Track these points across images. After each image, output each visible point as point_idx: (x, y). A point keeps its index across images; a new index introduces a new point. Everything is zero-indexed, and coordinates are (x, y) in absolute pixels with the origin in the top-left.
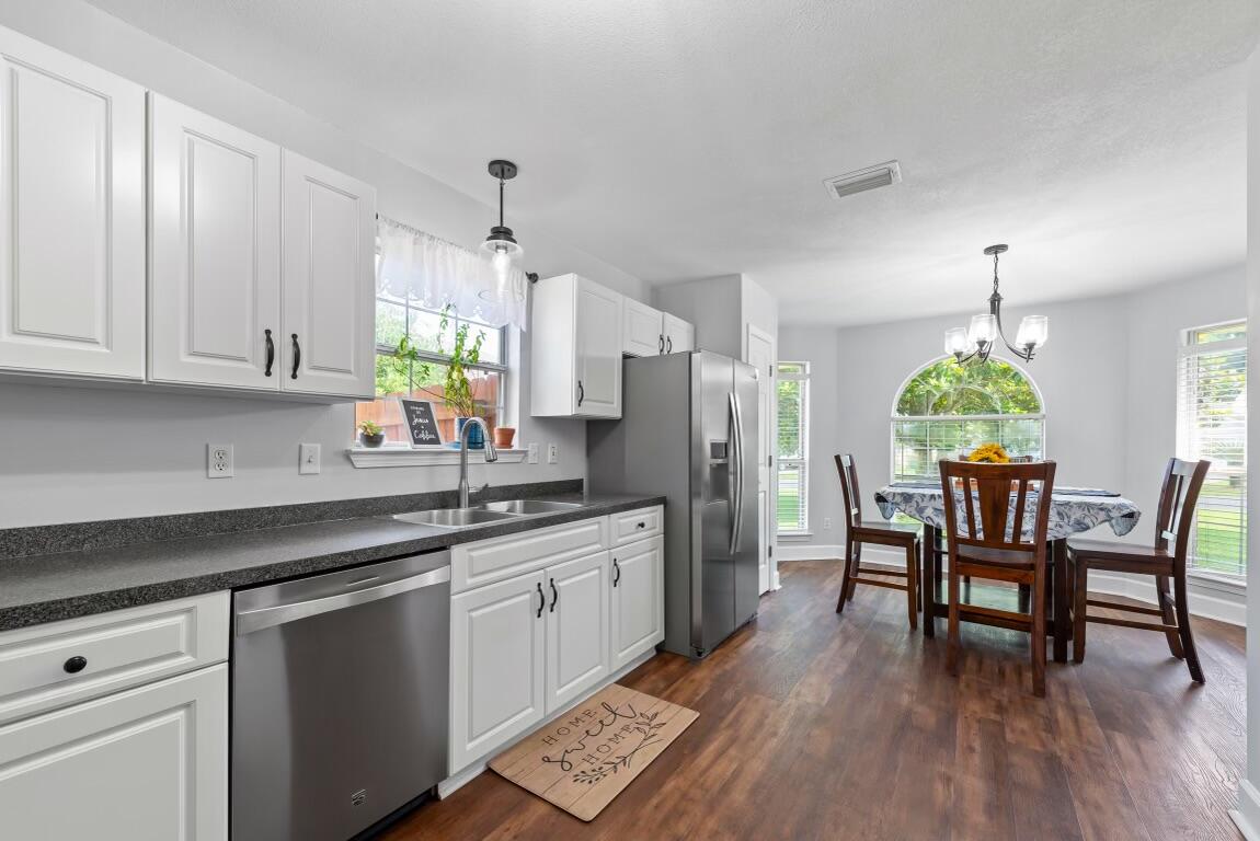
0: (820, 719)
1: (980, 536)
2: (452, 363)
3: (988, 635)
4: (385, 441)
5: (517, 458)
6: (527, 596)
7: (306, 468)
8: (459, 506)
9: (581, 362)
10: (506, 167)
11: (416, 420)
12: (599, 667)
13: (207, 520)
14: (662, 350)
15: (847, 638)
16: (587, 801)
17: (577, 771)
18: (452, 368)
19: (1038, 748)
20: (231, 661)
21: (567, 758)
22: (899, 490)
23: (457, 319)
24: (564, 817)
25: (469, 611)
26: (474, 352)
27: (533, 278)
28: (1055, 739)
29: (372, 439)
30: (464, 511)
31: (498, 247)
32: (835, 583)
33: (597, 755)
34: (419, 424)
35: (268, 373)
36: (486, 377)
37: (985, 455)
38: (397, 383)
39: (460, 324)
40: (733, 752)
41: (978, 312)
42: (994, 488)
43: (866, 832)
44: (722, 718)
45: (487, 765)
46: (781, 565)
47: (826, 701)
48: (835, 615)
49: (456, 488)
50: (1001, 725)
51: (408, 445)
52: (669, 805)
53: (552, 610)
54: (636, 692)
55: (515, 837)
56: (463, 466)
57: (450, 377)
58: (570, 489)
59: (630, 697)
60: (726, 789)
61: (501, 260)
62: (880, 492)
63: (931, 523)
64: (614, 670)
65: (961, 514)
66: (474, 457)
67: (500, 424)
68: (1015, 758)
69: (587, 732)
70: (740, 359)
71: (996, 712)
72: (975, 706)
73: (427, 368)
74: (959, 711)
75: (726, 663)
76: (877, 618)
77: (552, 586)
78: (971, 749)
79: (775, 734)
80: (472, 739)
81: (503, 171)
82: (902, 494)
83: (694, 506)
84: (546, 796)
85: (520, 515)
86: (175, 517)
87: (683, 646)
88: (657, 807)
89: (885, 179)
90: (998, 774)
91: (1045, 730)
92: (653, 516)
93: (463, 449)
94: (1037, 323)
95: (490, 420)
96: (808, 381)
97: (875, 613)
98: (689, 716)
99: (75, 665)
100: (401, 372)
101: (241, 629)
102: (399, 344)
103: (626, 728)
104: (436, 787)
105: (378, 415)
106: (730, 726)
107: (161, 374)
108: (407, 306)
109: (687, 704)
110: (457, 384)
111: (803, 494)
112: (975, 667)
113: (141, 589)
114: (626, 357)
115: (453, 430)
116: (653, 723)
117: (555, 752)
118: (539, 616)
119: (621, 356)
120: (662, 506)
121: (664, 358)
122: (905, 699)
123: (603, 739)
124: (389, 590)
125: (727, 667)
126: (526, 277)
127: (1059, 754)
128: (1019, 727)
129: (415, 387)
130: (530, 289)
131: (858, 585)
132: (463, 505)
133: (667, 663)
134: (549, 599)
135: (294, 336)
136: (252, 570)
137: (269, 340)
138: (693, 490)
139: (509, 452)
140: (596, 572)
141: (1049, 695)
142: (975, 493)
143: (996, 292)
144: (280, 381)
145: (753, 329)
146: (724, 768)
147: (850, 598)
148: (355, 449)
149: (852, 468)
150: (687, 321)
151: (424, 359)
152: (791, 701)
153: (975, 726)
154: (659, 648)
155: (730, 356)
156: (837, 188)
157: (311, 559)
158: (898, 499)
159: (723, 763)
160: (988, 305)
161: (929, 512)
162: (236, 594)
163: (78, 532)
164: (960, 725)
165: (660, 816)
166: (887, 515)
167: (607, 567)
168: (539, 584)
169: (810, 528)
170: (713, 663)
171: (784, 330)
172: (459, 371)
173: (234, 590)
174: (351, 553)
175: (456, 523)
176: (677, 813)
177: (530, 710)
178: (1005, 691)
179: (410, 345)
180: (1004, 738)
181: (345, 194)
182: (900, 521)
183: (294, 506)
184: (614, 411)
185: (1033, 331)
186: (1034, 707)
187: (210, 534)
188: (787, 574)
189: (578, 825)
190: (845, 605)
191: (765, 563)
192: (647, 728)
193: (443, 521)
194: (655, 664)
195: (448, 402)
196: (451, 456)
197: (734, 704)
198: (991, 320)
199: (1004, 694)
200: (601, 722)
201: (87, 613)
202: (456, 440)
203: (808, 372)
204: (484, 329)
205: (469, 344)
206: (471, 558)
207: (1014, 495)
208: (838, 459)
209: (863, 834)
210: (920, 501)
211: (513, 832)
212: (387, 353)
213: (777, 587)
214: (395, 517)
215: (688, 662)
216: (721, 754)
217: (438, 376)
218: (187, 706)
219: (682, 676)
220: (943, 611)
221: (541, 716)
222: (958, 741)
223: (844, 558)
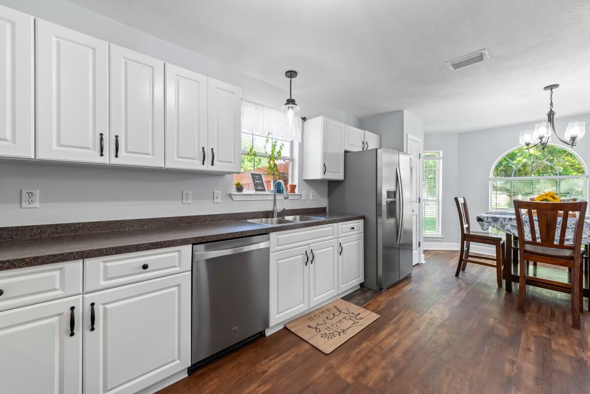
0: (442, 325)
1: (539, 241)
2: (271, 158)
3: (546, 294)
4: (244, 190)
5: (297, 197)
6: (301, 256)
7: (216, 200)
8: (273, 217)
9: (325, 155)
10: (293, 73)
11: (256, 181)
12: (333, 290)
13: (182, 219)
14: (363, 148)
15: (460, 288)
16: (327, 346)
17: (323, 333)
18: (271, 159)
19: (572, 354)
20: (192, 271)
21: (318, 327)
22: (491, 216)
23: (272, 138)
24: (316, 350)
25: (277, 260)
26: (279, 152)
27: (304, 119)
28: (583, 351)
29: (239, 188)
30: (275, 219)
31: (289, 108)
32: (455, 262)
33: (331, 327)
34: (257, 183)
35: (203, 164)
36: (284, 163)
37: (545, 198)
38: (248, 166)
39: (274, 140)
40: (396, 334)
41: (539, 122)
42: (547, 215)
43: (464, 380)
44: (391, 319)
45: (285, 325)
46: (425, 252)
47: (446, 317)
48: (455, 278)
49: (272, 210)
50: (549, 340)
51: (253, 192)
52: (364, 353)
53: (312, 263)
54: (350, 303)
55: (296, 355)
56: (275, 200)
57: (269, 163)
58: (320, 211)
59: (347, 305)
60: (392, 350)
61: (291, 113)
62: (479, 216)
63: (509, 233)
64: (340, 292)
65: (527, 229)
66: (279, 197)
67: (290, 183)
68: (556, 358)
69: (327, 317)
70: (402, 151)
71: (546, 333)
72: (534, 329)
73: (260, 160)
74: (524, 330)
75: (395, 294)
76: (478, 280)
77: (312, 252)
78: (529, 350)
79: (418, 329)
80: (278, 313)
81: (291, 75)
82: (492, 218)
83: (378, 221)
84: (309, 341)
85: (298, 221)
86: (172, 218)
87: (373, 284)
88: (358, 353)
89: (480, 58)
90: (545, 364)
91: (578, 346)
92: (358, 224)
93: (275, 193)
94: (578, 126)
95: (286, 181)
96: (441, 161)
97: (477, 278)
98: (375, 316)
99: (145, 267)
100: (251, 161)
101: (195, 260)
102: (249, 150)
103: (345, 318)
104: (264, 331)
105: (242, 179)
106: (394, 323)
107: (170, 165)
108: (253, 134)
109: (374, 311)
110: (272, 166)
111: (438, 217)
112: (536, 309)
113: (164, 242)
114: (346, 152)
115: (271, 185)
116: (358, 317)
117: (313, 324)
118: (306, 265)
119: (343, 152)
120: (363, 220)
121: (364, 152)
122: (491, 321)
123: (334, 321)
124: (246, 249)
125: (395, 297)
126: (301, 119)
127: (586, 359)
128: (561, 343)
129: (255, 167)
130: (303, 124)
131: (468, 263)
132: (275, 216)
133: (365, 292)
134: (311, 258)
135: (212, 149)
136: (198, 237)
137: (204, 151)
138: (378, 213)
139: (293, 195)
140: (332, 248)
141: (583, 328)
142: (535, 217)
143: (551, 110)
144: (207, 167)
145: (409, 136)
146: (392, 341)
147: (463, 269)
148: (233, 193)
149: (465, 204)
150: (376, 134)
151: (259, 156)
152: (427, 315)
153: (533, 339)
154: (362, 285)
155: (397, 150)
156: (453, 65)
157: (219, 235)
158: (490, 220)
159: (391, 339)
160: (547, 117)
161: (508, 227)
162: (194, 246)
163: (143, 222)
164: (523, 336)
165: (359, 357)
166: (485, 228)
167: (336, 246)
168: (306, 252)
169: (442, 235)
170: (388, 294)
171: (427, 136)
172: (273, 160)
173: (193, 244)
174: (232, 233)
175: (272, 224)
176: (367, 357)
177: (302, 305)
178: (554, 323)
179: (254, 150)
180: (551, 348)
181: (230, 92)
182: (492, 232)
183: (212, 215)
184: (340, 176)
185: (576, 130)
186: (572, 333)
187: (184, 224)
188: (429, 256)
189: (323, 355)
190: (461, 273)
191: (416, 250)
192: (355, 319)
193: (267, 223)
194: (359, 292)
195: (269, 174)
196: (270, 196)
197: (398, 313)
198: (548, 126)
199: (553, 325)
200: (334, 314)
201: (149, 249)
202: (272, 189)
203: (441, 156)
204: (284, 143)
205: (277, 149)
206: (278, 238)
207: (560, 219)
208: (456, 199)
209: (462, 380)
210: (503, 221)
211: (295, 354)
212: (245, 154)
213: (423, 262)
214: (248, 221)
215: (375, 293)
216: (390, 334)
217: (265, 163)
218: (178, 285)
219: (372, 298)
220: (516, 279)
221: (307, 308)
222: (521, 345)
223: (459, 249)
